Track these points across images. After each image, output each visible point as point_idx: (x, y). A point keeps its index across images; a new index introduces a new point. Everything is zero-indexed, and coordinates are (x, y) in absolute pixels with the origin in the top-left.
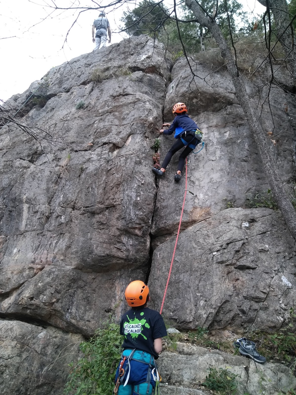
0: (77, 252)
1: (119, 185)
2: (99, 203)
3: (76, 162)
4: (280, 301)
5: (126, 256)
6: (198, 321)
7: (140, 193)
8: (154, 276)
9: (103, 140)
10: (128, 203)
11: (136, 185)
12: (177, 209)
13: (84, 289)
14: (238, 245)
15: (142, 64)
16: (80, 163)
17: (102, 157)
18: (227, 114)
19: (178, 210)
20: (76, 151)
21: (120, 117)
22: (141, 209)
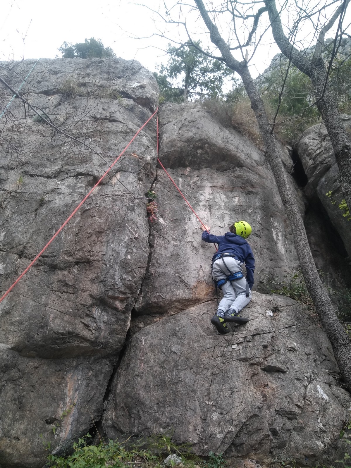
0: (20, 323)
1: (101, 233)
2: (66, 254)
3: (32, 190)
4: (318, 419)
5: (94, 337)
6: (207, 444)
7: (132, 250)
8: (134, 371)
9: (77, 170)
10: (112, 260)
11: (127, 238)
12: (177, 280)
13: (17, 383)
14: (266, 338)
15: (133, 91)
16: (40, 192)
17: (76, 190)
18: (235, 177)
19: (177, 282)
20: (32, 176)
21: (104, 145)
22: (131, 271)
